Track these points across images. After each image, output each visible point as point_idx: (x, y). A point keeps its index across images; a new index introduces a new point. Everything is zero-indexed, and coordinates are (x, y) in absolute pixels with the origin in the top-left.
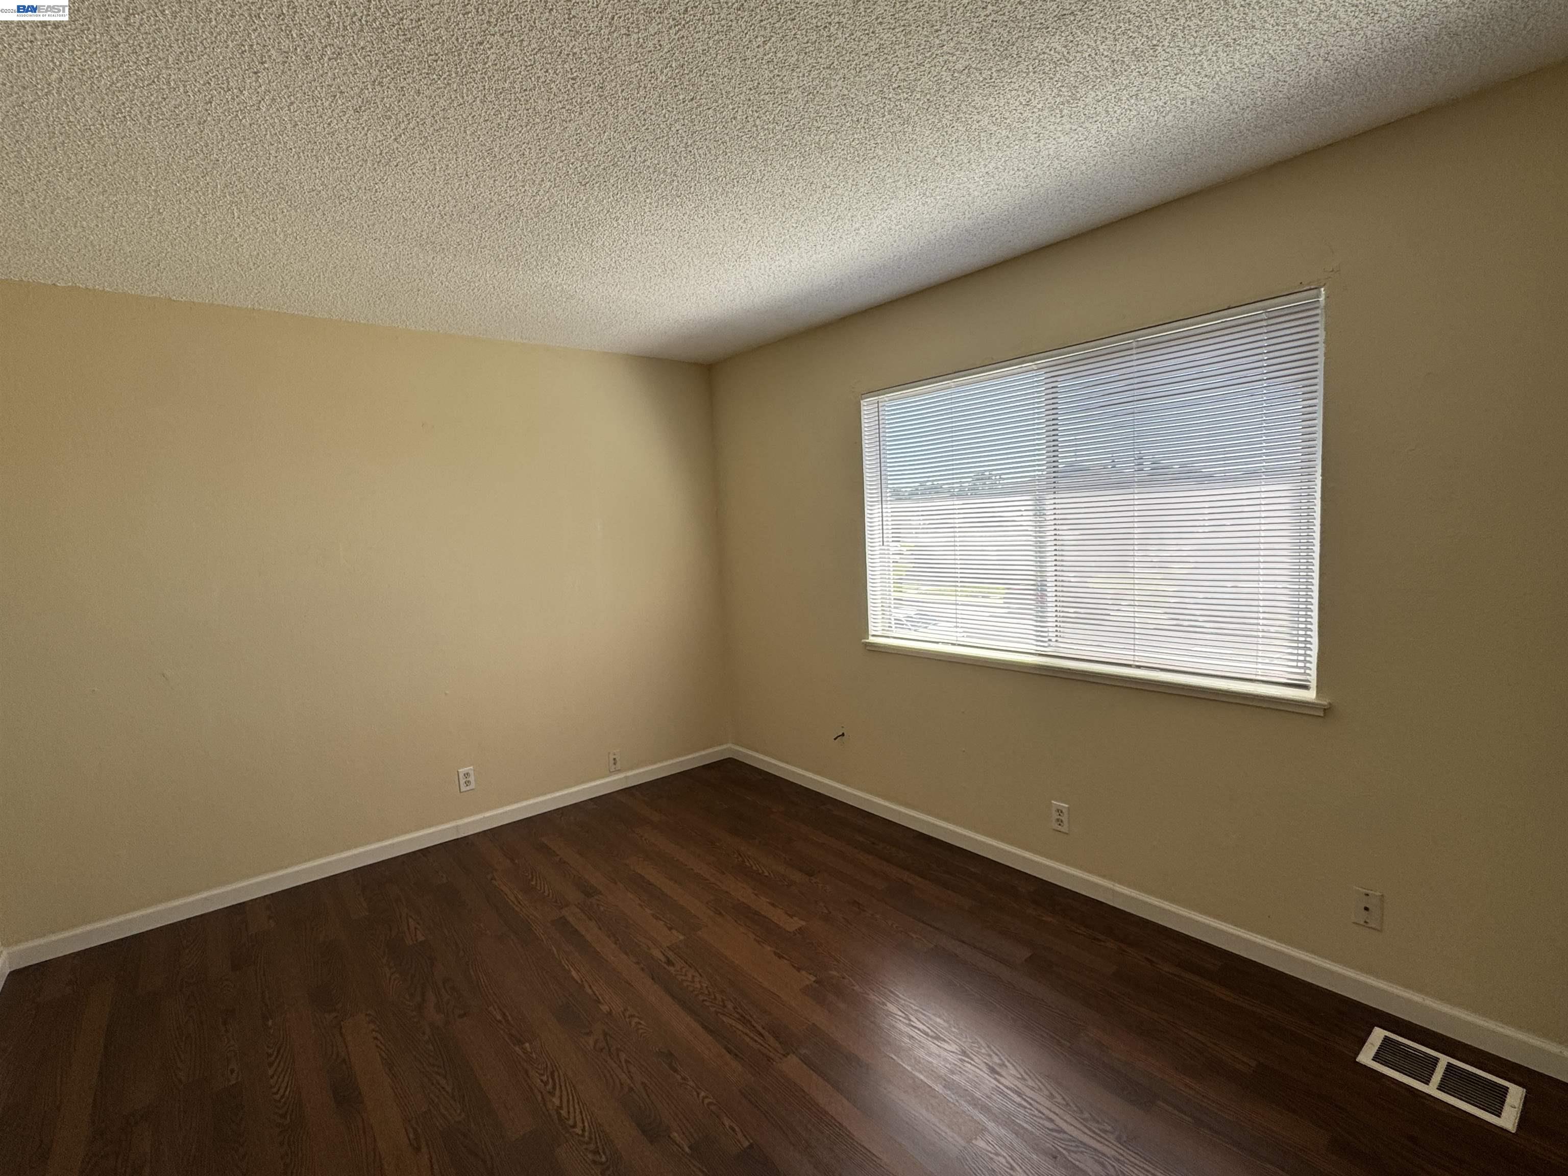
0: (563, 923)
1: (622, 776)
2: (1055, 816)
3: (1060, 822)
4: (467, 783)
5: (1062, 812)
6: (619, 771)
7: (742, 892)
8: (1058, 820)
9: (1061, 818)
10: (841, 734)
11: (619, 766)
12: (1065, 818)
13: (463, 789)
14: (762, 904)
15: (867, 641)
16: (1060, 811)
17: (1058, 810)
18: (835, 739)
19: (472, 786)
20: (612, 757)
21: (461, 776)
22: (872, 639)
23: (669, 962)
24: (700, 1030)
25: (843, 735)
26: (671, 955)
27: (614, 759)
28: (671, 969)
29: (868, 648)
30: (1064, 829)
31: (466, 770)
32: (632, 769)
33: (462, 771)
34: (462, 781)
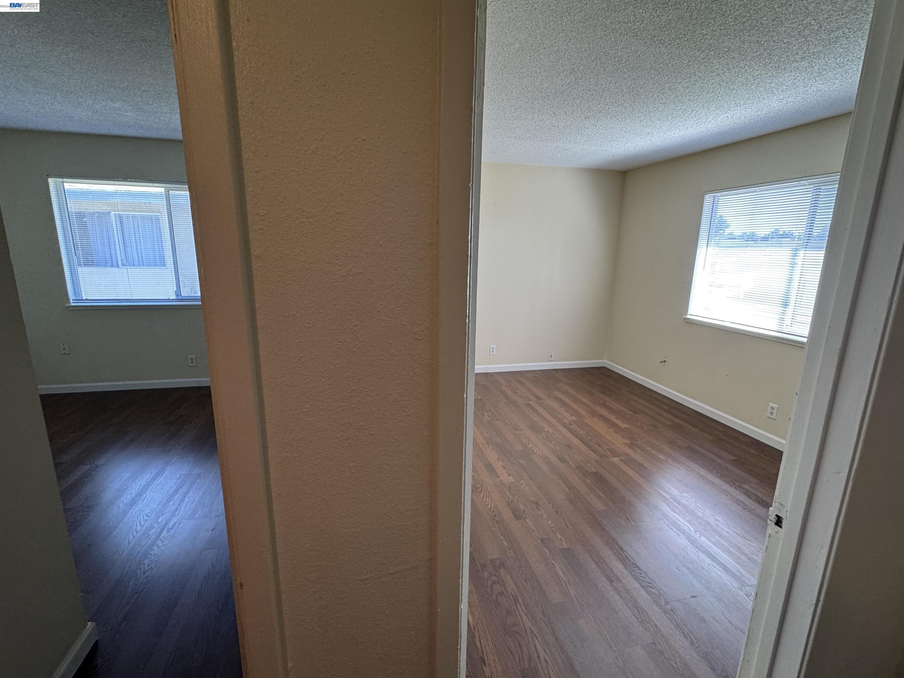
0: (529, 405)
1: (553, 363)
2: (770, 410)
3: (772, 413)
4: (493, 352)
5: (774, 409)
6: (551, 361)
7: (604, 412)
8: (771, 412)
9: (773, 411)
10: (664, 360)
11: (552, 359)
12: (775, 412)
13: (491, 353)
14: (613, 418)
15: (685, 317)
16: (773, 408)
17: (772, 408)
18: (661, 362)
19: (494, 353)
20: (550, 354)
21: (491, 348)
22: (689, 317)
23: (571, 424)
24: (581, 443)
25: (665, 361)
26: (572, 423)
27: (551, 356)
28: (571, 426)
29: (686, 320)
30: (773, 417)
31: (494, 346)
32: (558, 361)
33: (492, 346)
34: (491, 350)
